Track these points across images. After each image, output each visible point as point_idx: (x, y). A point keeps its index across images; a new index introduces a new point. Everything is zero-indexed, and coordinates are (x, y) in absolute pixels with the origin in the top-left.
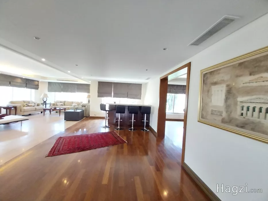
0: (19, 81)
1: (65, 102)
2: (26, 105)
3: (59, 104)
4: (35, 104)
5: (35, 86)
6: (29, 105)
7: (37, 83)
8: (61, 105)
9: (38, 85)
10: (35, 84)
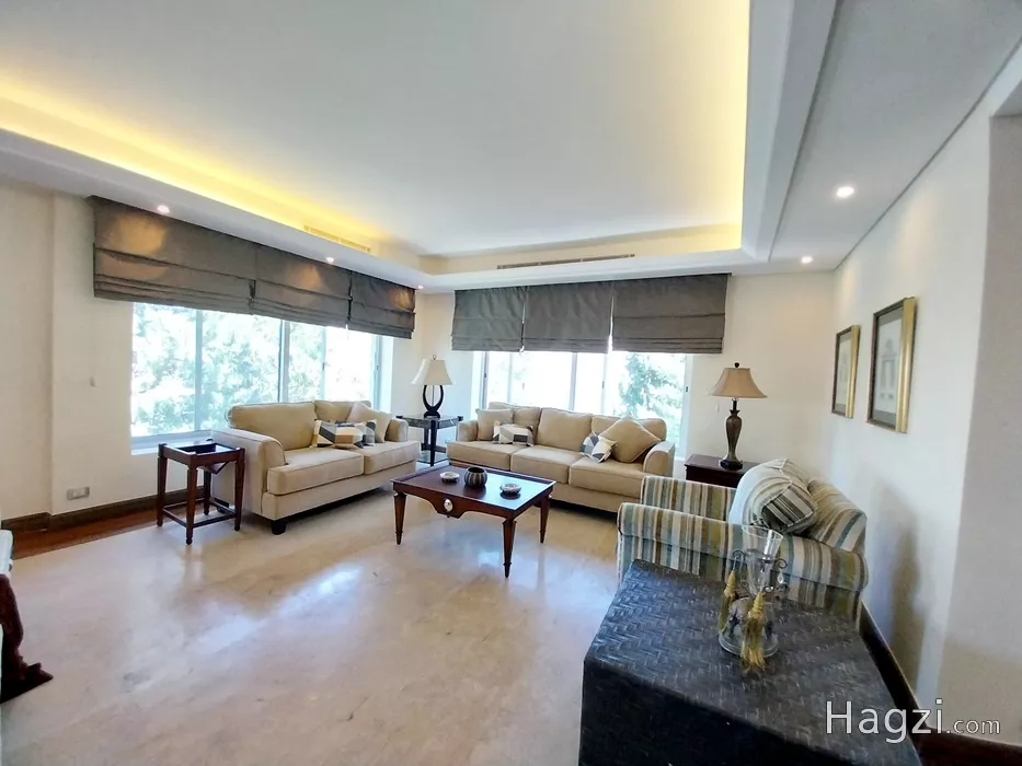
0: (311, 280)
1: (538, 415)
2: (323, 432)
3: (507, 434)
4: (371, 425)
5: (393, 320)
6: (340, 431)
7: (404, 298)
8: (518, 439)
9: (410, 314)
10: (397, 307)
